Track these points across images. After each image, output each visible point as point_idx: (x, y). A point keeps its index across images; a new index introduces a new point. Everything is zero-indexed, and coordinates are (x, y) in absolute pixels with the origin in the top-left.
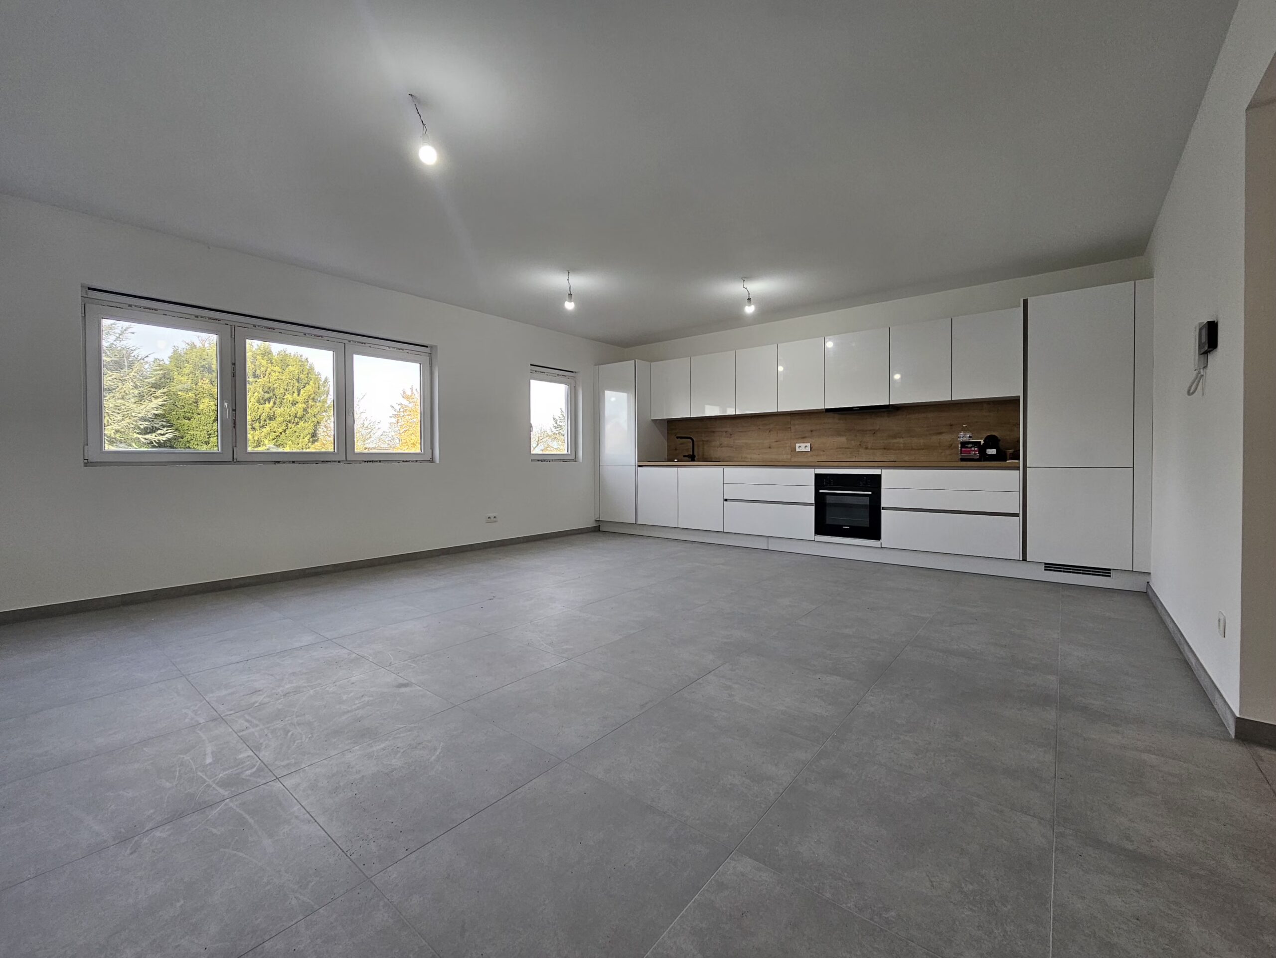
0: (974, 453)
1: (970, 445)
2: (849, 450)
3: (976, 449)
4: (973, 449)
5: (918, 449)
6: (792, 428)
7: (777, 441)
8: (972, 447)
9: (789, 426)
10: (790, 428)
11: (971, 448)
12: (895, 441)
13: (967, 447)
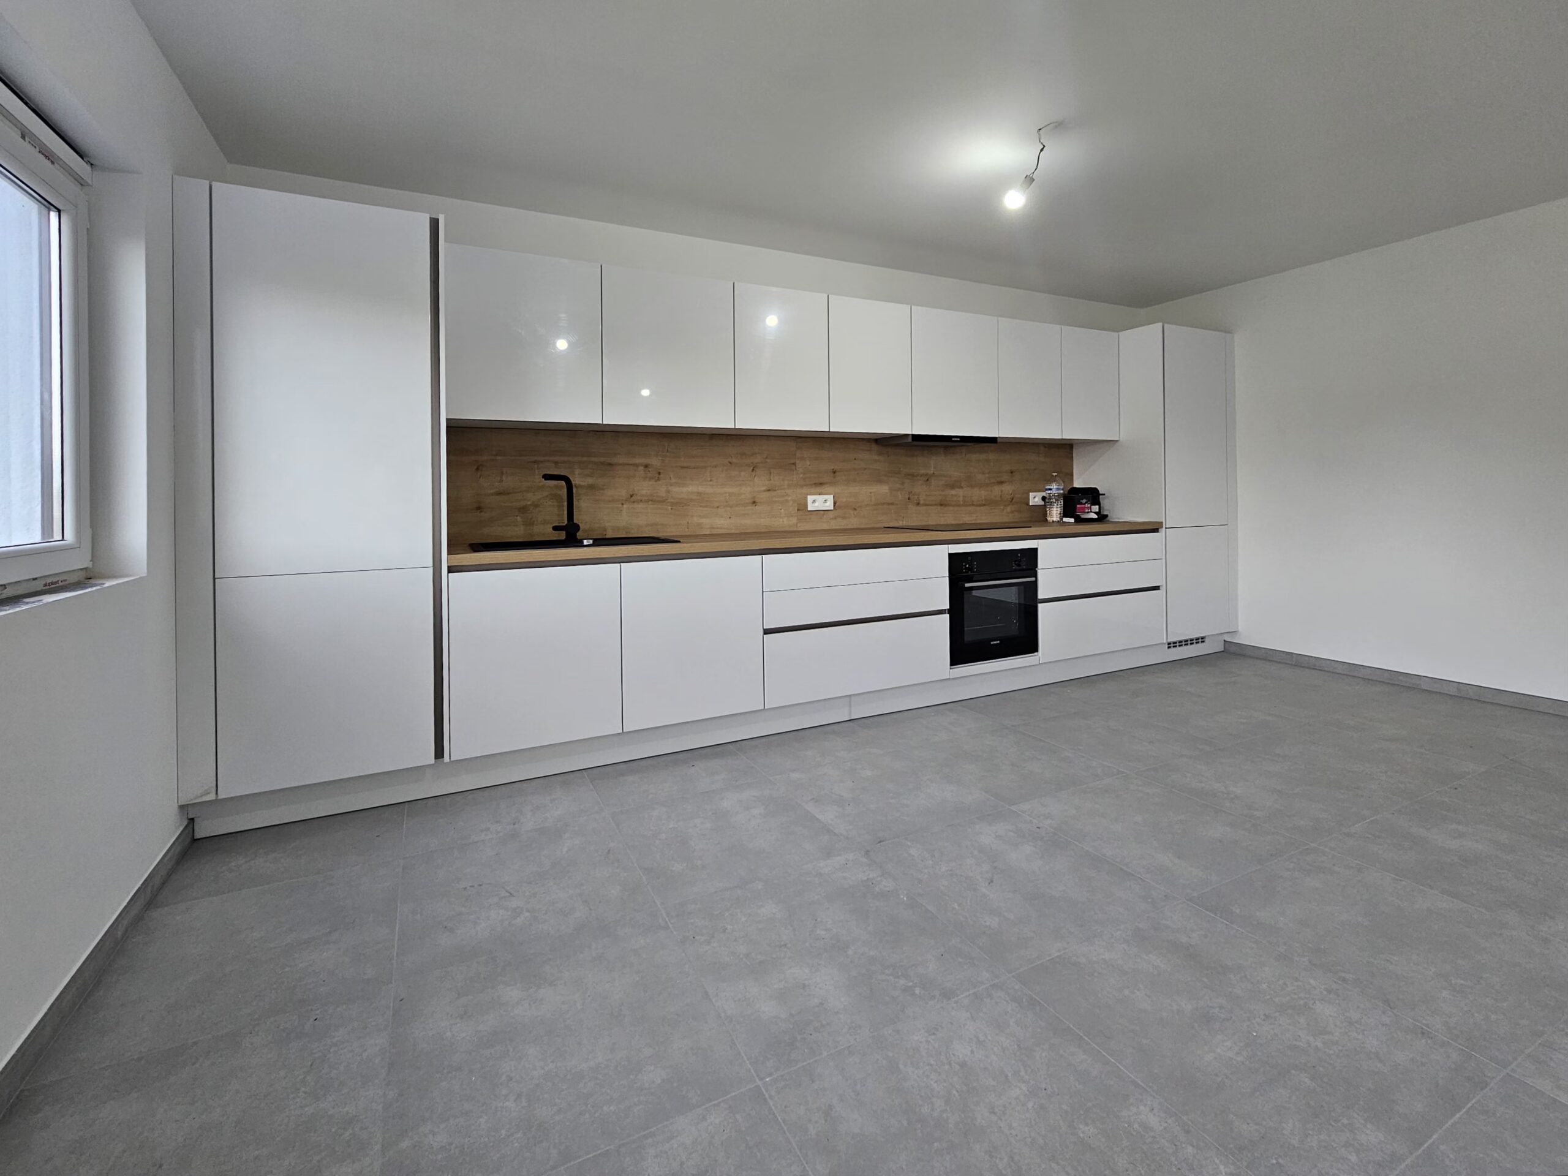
2: (893, 507)
6: (799, 464)
7: (769, 490)
9: (792, 461)
10: (794, 464)
11: (1085, 504)
13: (1081, 504)
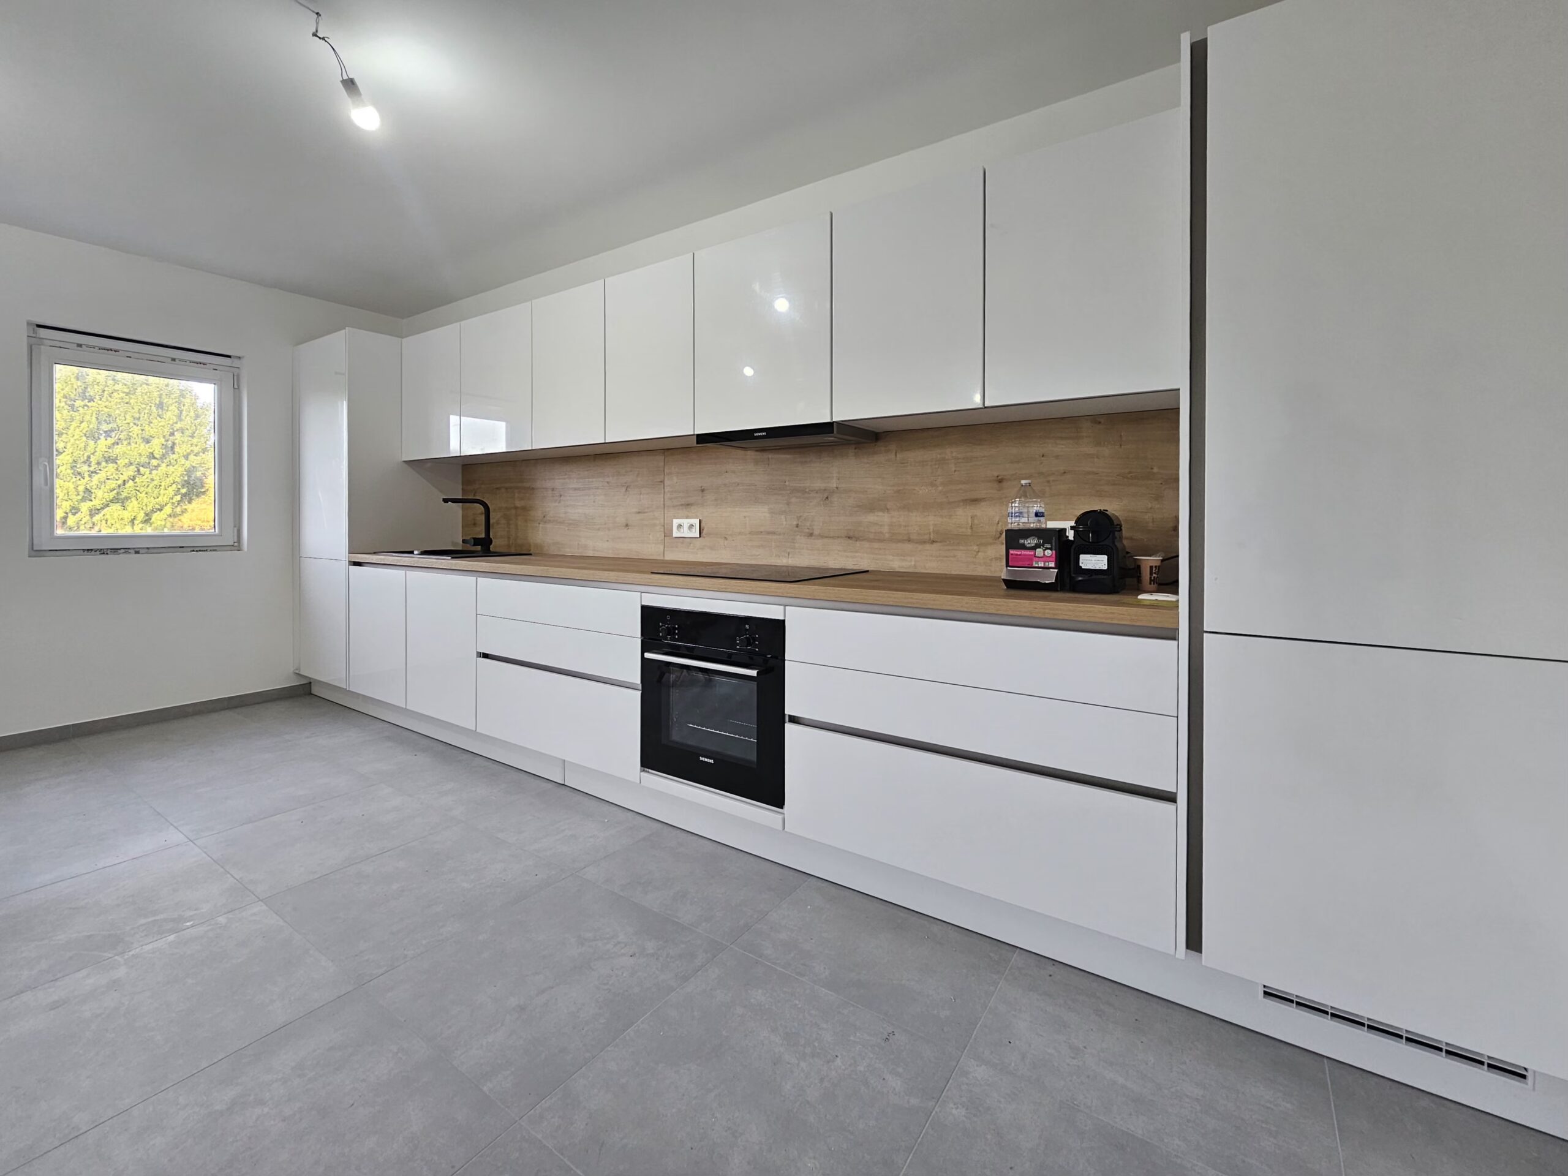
0: (1041, 564)
1: (1031, 542)
2: (775, 537)
3: (1048, 553)
4: (1039, 552)
5: (924, 542)
6: (668, 483)
7: (639, 513)
8: (1037, 546)
9: (662, 479)
10: (662, 482)
11: (1034, 548)
12: (871, 518)
13: (1023, 547)
